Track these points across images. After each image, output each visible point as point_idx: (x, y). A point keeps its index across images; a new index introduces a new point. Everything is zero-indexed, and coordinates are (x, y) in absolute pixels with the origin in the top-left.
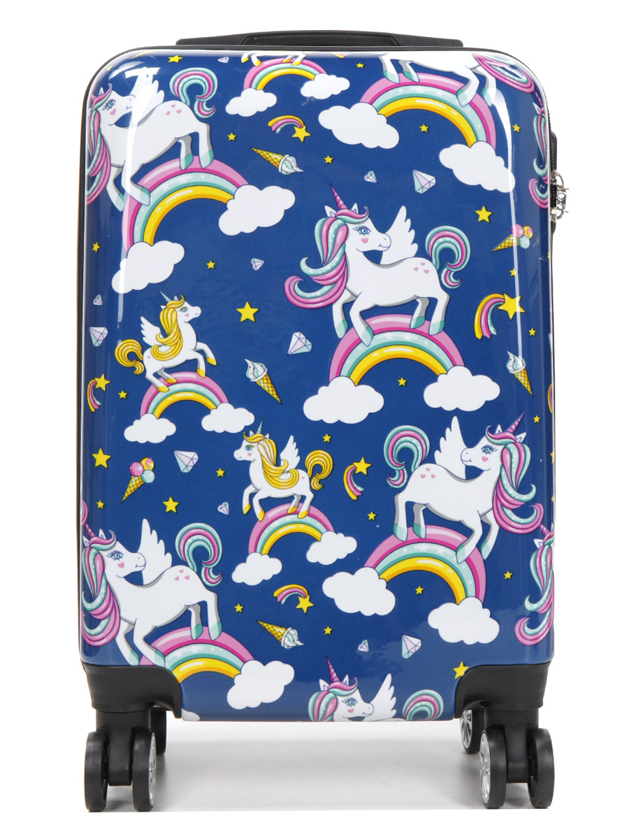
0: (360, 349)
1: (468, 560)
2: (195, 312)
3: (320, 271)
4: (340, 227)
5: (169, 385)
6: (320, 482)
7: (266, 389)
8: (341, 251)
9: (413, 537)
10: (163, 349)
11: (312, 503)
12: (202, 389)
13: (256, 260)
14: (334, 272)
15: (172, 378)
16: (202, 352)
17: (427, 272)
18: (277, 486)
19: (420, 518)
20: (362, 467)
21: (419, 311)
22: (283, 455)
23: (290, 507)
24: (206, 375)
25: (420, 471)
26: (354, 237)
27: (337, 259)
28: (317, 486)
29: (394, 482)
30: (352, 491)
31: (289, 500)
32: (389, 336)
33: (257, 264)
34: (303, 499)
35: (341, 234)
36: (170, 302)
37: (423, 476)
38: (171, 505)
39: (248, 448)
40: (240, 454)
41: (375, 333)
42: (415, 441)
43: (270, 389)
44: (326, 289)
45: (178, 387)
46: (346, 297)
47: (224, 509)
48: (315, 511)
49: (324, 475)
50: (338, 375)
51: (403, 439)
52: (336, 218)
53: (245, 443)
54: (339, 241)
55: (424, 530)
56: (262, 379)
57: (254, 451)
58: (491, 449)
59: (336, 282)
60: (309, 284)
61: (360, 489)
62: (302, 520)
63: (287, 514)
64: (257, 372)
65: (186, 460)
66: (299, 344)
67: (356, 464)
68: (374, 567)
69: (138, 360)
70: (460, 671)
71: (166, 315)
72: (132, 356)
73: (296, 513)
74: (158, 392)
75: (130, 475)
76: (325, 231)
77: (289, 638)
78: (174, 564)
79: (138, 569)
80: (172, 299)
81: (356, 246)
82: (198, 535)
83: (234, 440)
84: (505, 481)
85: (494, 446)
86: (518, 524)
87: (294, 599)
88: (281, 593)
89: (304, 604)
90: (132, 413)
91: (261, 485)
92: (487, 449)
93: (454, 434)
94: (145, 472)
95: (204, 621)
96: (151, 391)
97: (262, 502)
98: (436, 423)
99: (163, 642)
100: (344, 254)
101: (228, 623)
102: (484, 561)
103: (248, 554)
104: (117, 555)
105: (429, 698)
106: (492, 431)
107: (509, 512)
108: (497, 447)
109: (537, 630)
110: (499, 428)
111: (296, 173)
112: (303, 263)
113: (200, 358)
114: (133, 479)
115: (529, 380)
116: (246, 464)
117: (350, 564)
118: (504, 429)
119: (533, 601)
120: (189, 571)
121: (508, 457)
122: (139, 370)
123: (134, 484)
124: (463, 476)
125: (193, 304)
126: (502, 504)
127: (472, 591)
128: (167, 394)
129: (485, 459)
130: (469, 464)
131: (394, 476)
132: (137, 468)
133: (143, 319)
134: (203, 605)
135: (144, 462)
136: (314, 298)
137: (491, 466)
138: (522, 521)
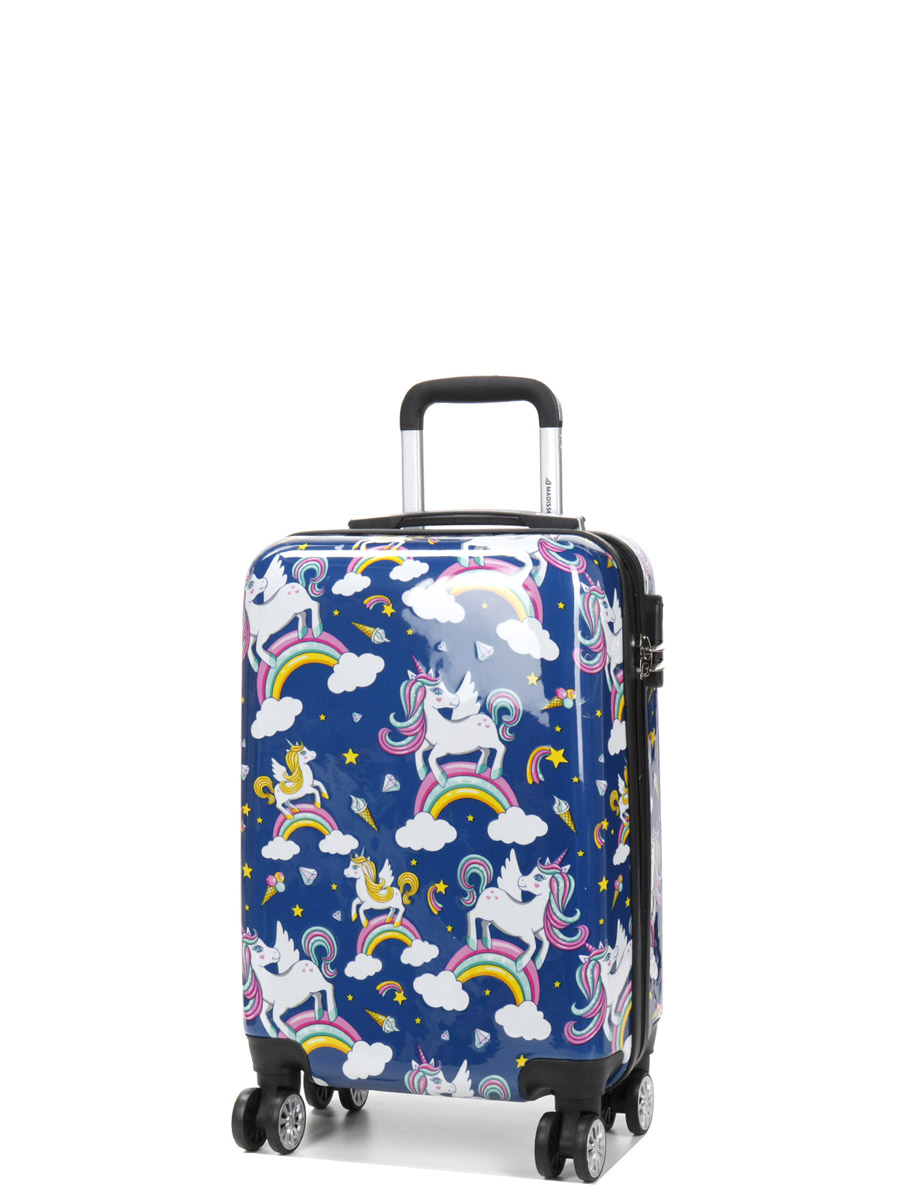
0: (437, 790)
1: (525, 970)
2: (312, 755)
3: (404, 724)
4: (419, 688)
5: (294, 814)
6: (410, 898)
7: (367, 820)
8: (420, 708)
9: (482, 948)
10: (289, 785)
11: (404, 916)
12: (318, 818)
13: (356, 714)
14: (416, 725)
15: (296, 808)
16: (317, 788)
17: (488, 727)
18: (378, 899)
19: (487, 933)
20: (441, 887)
21: (482, 759)
22: (381, 875)
23: (388, 917)
24: (321, 807)
25: (486, 893)
26: (431, 697)
27: (417, 715)
28: (407, 902)
29: (467, 901)
30: (435, 907)
31: (387, 911)
32: (460, 780)
33: (357, 717)
34: (397, 911)
35: (420, 694)
36: (293, 747)
37: (488, 898)
38: (298, 911)
39: (355, 867)
40: (349, 872)
41: (449, 776)
42: (481, 868)
43: (370, 820)
44: (409, 739)
45: (300, 815)
46: (425, 746)
47: (337, 916)
48: (406, 922)
49: (413, 892)
50: (421, 810)
51: (472, 866)
52: (416, 681)
53: (352, 864)
54: (418, 700)
55: (491, 943)
56: (364, 811)
57: (359, 870)
58: (541, 877)
59: (416, 734)
60: (397, 735)
61: (440, 905)
62: (397, 929)
63: (385, 923)
64: (359, 806)
65: (309, 875)
66: (390, 784)
67: (437, 885)
68: (452, 971)
69: (270, 792)
70: (522, 1062)
71: (290, 757)
72: (266, 790)
73: (392, 922)
74: (286, 819)
75: (266, 885)
76: (408, 691)
77: (389, 1025)
78: (301, 959)
79: (274, 961)
80: (295, 744)
81: (431, 704)
82: (318, 936)
83: (344, 860)
84: (554, 905)
85: (544, 875)
86: (564, 941)
87: (392, 993)
88: (382, 987)
89: (400, 997)
90: (267, 836)
91: (365, 899)
92: (538, 877)
93: (512, 864)
94: (278, 883)
95: (324, 1006)
96: (280, 818)
97: (365, 912)
98: (497, 853)
99: (296, 1020)
100: (423, 711)
101: (343, 1009)
102: (538, 971)
103: (356, 954)
104: (258, 949)
105: (496, 1081)
106: (543, 862)
107: (557, 931)
108: (547, 876)
109: (584, 1032)
110: (548, 860)
111: (385, 643)
112: (392, 716)
113: (316, 792)
114: (269, 889)
115: (572, 820)
116: (354, 881)
117: (435, 967)
118: (552, 861)
119: (579, 1007)
120: (312, 965)
121: (555, 884)
122: (271, 802)
123: (270, 892)
124: (520, 900)
125: (310, 749)
126: (551, 924)
127: (529, 996)
128: (292, 821)
129: (537, 886)
130: (524, 889)
131: (466, 895)
132: (271, 879)
133: (273, 760)
134: (323, 993)
135: (277, 875)
136: (401, 747)
137: (542, 891)
138: (568, 939)
